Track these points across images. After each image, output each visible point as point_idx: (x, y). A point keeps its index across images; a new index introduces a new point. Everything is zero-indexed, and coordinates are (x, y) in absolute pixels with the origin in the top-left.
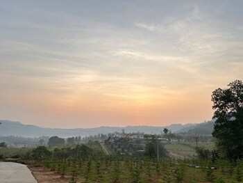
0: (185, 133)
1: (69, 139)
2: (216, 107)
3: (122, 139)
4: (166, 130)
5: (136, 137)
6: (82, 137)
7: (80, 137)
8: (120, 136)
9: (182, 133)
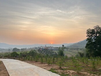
0: (69, 47)
1: (22, 49)
2: (88, 36)
3: (45, 49)
4: (63, 46)
5: (51, 48)
6: (27, 48)
7: (26, 48)
8: (44, 48)
9: (68, 47)
